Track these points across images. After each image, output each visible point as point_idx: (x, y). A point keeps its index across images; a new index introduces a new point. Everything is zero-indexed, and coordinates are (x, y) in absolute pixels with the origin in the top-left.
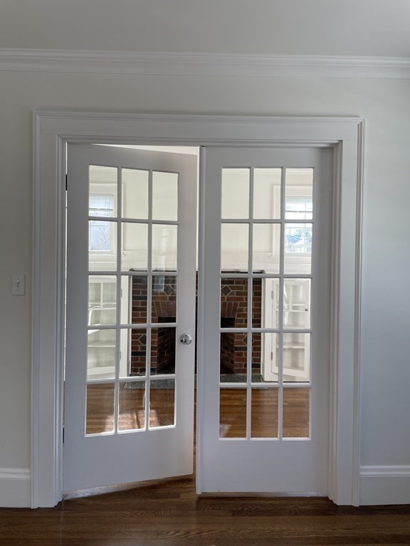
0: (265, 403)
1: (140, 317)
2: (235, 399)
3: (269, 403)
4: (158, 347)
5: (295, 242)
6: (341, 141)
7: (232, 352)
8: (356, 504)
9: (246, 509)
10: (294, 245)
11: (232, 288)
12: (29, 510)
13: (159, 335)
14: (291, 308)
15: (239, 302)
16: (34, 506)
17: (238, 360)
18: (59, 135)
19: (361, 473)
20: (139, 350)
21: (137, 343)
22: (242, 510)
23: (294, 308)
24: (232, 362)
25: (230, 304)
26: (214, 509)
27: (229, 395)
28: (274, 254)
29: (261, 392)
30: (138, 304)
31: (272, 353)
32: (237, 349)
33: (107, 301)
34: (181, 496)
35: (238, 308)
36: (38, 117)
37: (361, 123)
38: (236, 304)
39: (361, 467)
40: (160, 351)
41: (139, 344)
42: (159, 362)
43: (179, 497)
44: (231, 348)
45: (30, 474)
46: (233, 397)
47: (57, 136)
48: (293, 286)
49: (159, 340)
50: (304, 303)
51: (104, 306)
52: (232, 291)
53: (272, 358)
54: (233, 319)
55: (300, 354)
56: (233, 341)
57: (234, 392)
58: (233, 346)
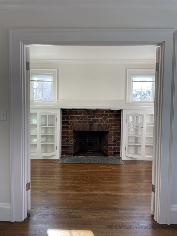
0: (123, 171)
1: (65, 130)
2: (109, 169)
3: (125, 171)
4: (74, 144)
5: (135, 97)
6: (164, 42)
7: (107, 146)
8: (169, 224)
9: (114, 225)
10: (135, 98)
11: (108, 117)
12: (10, 223)
13: (74, 139)
14: (135, 126)
15: (110, 124)
16: (13, 221)
17: (110, 150)
18: (21, 41)
19: (172, 209)
20: (65, 145)
21: (64, 142)
22: (112, 225)
23: (137, 126)
24: (107, 151)
25: (106, 125)
26: (98, 224)
27: (106, 167)
28: (127, 102)
29: (121, 165)
30: (64, 124)
31: (126, 148)
32: (110, 145)
33: (50, 123)
34: (83, 218)
35: (110, 126)
36: (11, 32)
37: (175, 32)
38: (109, 125)
39: (171, 206)
40: (74, 146)
41: (65, 142)
42: (74, 151)
43: (82, 218)
44: (106, 145)
45: (11, 206)
46: (108, 167)
47: (20, 41)
48: (136, 116)
49: (74, 141)
50: (140, 124)
51: (49, 125)
52: (107, 119)
53: (126, 150)
54: (108, 132)
55: (139, 148)
56: (108, 142)
57: (108, 165)
58: (107, 144)
